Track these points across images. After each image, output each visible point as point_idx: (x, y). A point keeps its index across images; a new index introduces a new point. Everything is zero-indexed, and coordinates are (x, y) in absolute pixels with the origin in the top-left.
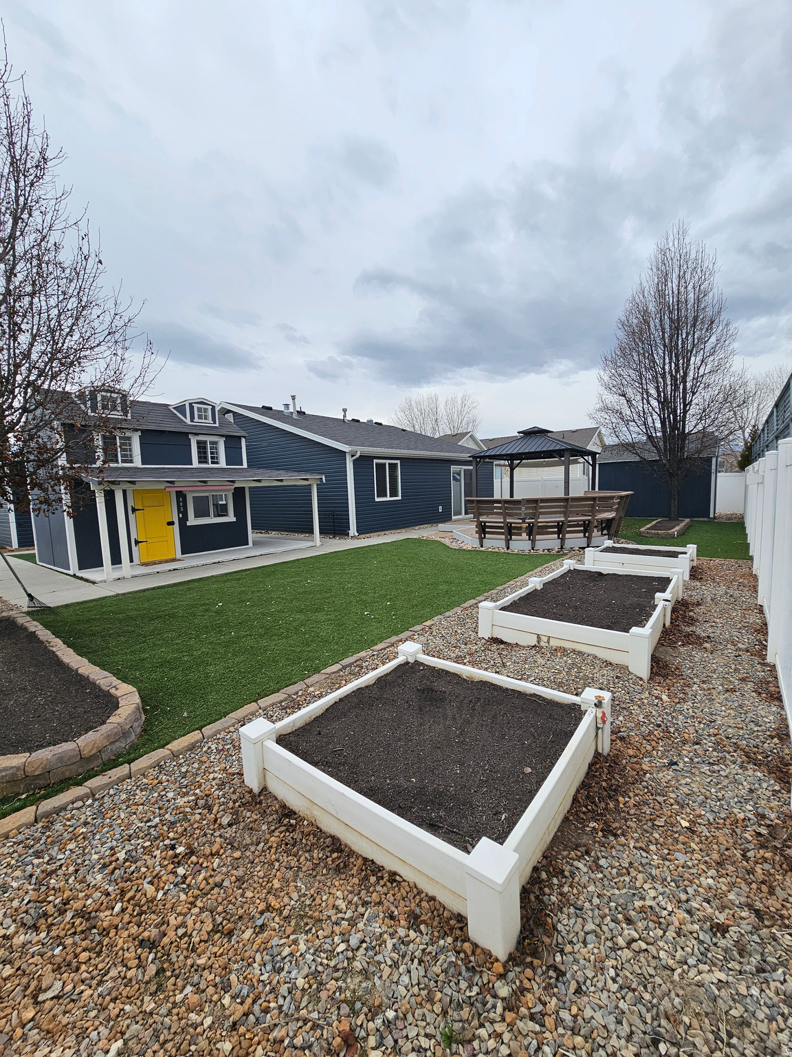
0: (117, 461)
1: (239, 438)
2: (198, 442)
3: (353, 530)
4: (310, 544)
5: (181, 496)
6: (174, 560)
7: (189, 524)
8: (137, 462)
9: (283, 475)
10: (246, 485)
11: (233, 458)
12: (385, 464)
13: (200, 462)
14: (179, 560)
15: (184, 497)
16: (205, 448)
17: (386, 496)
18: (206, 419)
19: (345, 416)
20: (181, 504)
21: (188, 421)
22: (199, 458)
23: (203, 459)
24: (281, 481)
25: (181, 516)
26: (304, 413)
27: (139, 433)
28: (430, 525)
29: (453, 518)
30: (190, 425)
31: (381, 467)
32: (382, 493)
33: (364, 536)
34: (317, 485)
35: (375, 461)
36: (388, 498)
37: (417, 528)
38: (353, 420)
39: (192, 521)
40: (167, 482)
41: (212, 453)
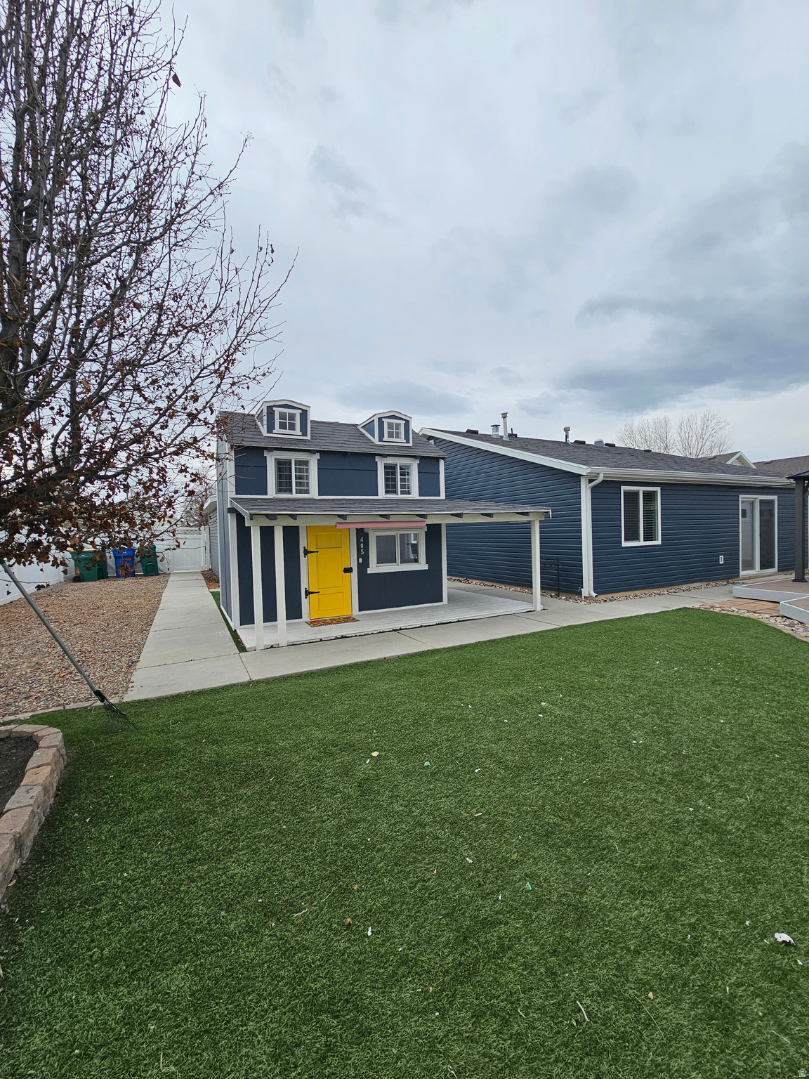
0: (291, 491)
1: (437, 459)
2: (386, 467)
3: (588, 587)
4: (527, 607)
5: (362, 535)
6: (348, 619)
7: (370, 571)
8: (314, 493)
9: (491, 507)
10: (444, 522)
11: (428, 486)
12: (637, 493)
13: (387, 492)
14: (354, 620)
15: (366, 536)
16: (394, 474)
17: (637, 539)
18: (397, 437)
19: (567, 437)
20: (362, 546)
21: (376, 441)
22: (387, 486)
23: (390, 488)
24: (490, 515)
25: (361, 560)
26: (516, 435)
27: (318, 456)
28: (704, 584)
29: (742, 573)
30: (377, 446)
31: (631, 497)
32: (632, 535)
33: (602, 597)
34: (541, 522)
35: (623, 488)
36: (642, 543)
37: (684, 587)
38: (576, 442)
39: (374, 568)
40: (339, 516)
41: (402, 480)
